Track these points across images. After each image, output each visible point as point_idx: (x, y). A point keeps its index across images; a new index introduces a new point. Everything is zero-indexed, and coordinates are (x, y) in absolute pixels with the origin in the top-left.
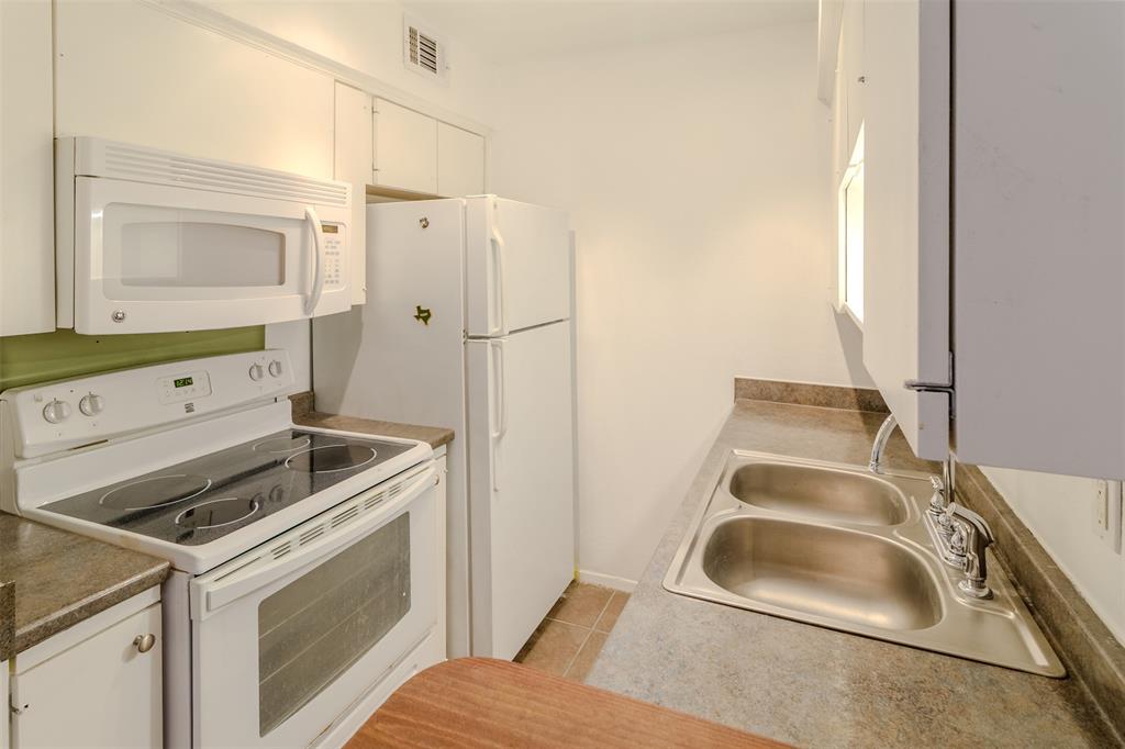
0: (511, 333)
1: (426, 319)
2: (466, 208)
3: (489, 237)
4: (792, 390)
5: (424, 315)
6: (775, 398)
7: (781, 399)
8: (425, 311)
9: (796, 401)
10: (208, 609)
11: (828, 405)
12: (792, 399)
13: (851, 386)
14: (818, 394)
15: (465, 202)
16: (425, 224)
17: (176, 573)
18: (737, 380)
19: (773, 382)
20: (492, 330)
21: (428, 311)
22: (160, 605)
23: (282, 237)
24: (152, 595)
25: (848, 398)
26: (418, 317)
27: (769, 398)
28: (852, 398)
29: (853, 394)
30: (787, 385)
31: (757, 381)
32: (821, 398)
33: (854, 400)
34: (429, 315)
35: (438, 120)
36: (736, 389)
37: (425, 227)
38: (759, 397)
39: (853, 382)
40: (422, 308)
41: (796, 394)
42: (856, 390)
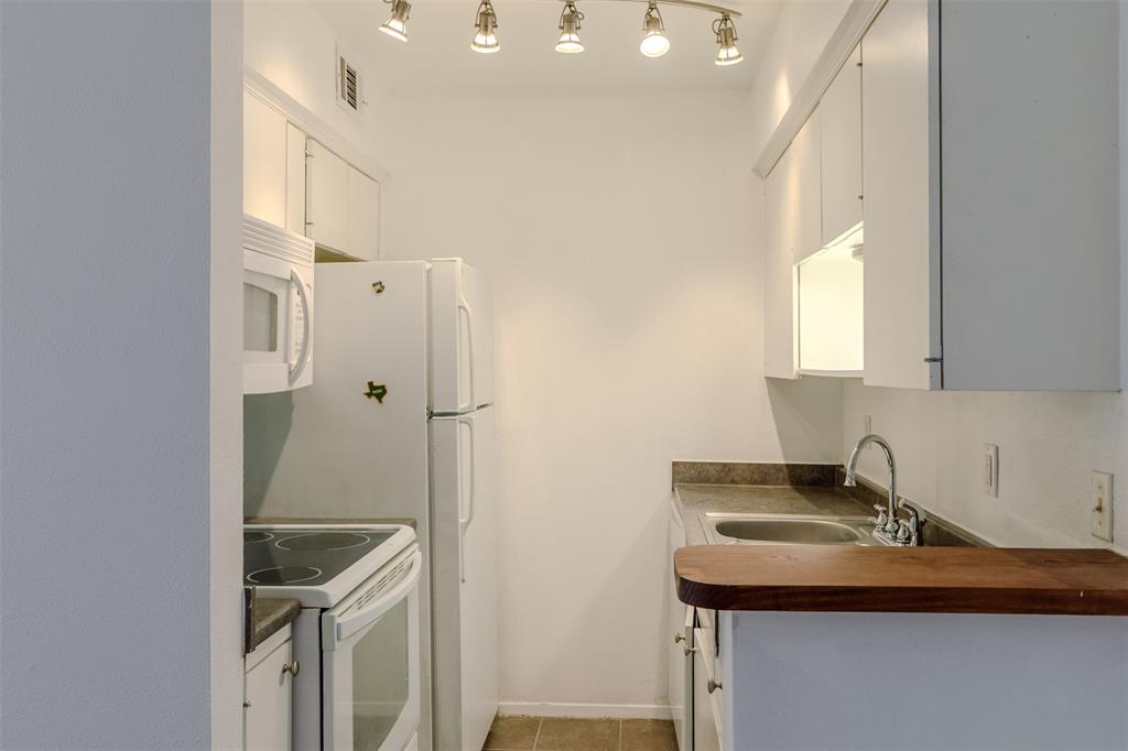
0: (478, 408)
1: (380, 397)
2: (429, 271)
3: (457, 304)
4: (729, 470)
5: (377, 392)
6: (712, 480)
7: (718, 481)
8: (378, 388)
9: (733, 482)
10: (338, 639)
11: (763, 483)
12: (729, 480)
13: (783, 462)
14: (753, 473)
15: (429, 266)
16: (379, 288)
17: (304, 611)
18: (674, 464)
19: (710, 464)
20: (461, 406)
21: (383, 387)
22: (290, 642)
23: (273, 298)
24: (285, 631)
25: (781, 475)
26: (369, 395)
27: (708, 481)
28: (784, 474)
29: (785, 470)
30: (725, 465)
31: (695, 463)
32: (756, 477)
33: (786, 476)
34: (385, 392)
35: (349, 164)
36: (674, 473)
37: (379, 291)
38: (696, 479)
39: (786, 458)
40: (375, 384)
41: (733, 474)
42: (788, 465)
